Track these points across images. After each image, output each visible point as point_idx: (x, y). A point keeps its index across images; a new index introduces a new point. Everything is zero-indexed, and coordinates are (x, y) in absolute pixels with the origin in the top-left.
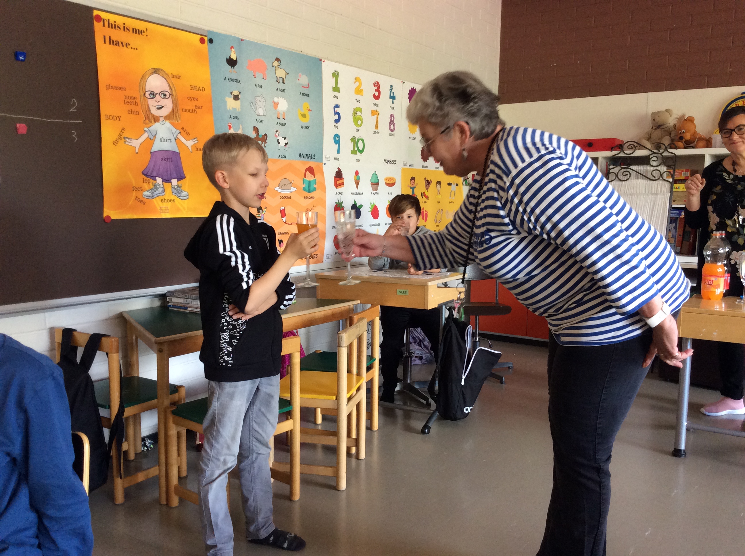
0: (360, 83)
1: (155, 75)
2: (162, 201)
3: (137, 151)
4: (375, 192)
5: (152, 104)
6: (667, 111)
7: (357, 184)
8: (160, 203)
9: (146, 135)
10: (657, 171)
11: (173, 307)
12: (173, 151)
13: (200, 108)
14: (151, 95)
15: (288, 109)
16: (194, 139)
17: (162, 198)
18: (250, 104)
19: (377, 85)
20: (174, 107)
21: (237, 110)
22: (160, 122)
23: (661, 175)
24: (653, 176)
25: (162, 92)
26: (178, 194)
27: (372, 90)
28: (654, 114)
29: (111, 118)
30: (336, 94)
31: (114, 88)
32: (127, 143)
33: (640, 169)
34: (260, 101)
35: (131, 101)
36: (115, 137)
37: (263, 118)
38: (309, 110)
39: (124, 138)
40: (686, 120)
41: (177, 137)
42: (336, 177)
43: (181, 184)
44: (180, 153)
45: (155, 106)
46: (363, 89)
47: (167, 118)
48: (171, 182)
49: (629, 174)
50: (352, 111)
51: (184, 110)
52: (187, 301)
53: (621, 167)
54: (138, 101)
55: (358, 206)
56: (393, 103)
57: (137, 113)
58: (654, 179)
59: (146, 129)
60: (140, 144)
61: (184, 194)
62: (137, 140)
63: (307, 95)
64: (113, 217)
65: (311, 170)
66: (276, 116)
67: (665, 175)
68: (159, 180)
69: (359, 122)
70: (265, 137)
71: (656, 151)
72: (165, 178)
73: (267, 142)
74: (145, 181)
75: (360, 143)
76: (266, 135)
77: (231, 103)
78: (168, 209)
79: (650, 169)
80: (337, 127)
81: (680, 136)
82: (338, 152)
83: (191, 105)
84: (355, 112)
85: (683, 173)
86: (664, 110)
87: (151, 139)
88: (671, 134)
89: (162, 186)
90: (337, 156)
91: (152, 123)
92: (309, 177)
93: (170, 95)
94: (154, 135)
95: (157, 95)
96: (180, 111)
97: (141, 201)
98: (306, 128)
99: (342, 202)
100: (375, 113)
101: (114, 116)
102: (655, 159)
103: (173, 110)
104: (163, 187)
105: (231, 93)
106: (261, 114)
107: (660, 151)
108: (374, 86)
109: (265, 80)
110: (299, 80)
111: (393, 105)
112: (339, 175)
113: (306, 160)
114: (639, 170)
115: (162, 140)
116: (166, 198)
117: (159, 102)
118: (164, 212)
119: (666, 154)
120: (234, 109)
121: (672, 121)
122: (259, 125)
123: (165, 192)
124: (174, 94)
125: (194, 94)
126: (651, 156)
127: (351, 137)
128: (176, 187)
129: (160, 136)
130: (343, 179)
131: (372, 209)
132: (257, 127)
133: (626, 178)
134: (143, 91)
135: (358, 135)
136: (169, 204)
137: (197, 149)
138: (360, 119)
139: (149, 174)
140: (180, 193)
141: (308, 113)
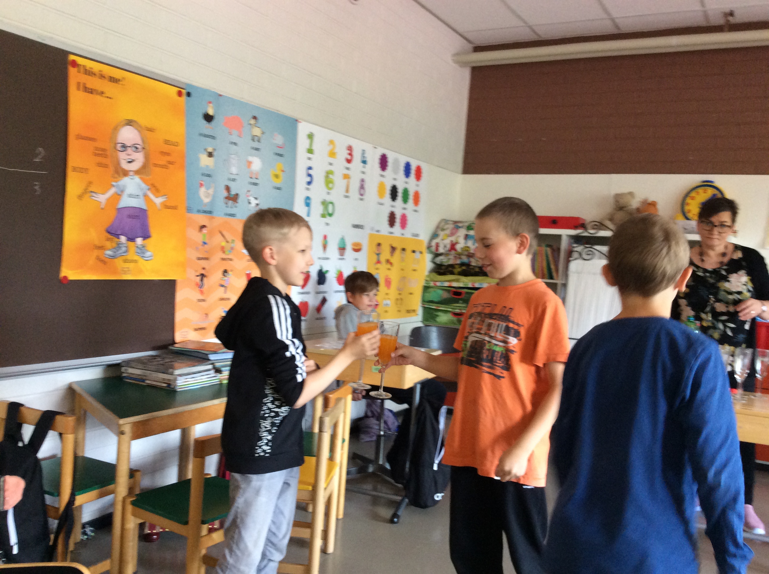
0: (334, 147)
1: (127, 127)
3: (102, 206)
4: (341, 257)
5: (123, 157)
6: (630, 193)
7: (325, 247)
8: (122, 263)
9: (112, 191)
11: (128, 379)
12: (140, 208)
13: (172, 163)
14: (122, 148)
15: (261, 169)
16: (164, 196)
18: (224, 162)
19: (350, 148)
20: (146, 162)
21: (210, 168)
22: (130, 176)
26: (141, 254)
27: (344, 154)
28: (617, 195)
29: (78, 170)
30: (310, 155)
31: (84, 138)
32: (93, 198)
34: (234, 159)
35: (101, 152)
37: (235, 177)
38: (283, 171)
39: (90, 192)
40: (649, 204)
41: (146, 193)
43: (146, 244)
44: (147, 211)
45: (126, 160)
46: (336, 152)
47: (137, 172)
48: (135, 241)
49: (592, 253)
50: (324, 174)
51: (156, 165)
52: (144, 373)
53: (585, 246)
54: (107, 153)
55: (324, 271)
56: (364, 167)
57: (105, 166)
59: (114, 184)
60: (107, 200)
61: (148, 254)
62: (104, 194)
63: (281, 155)
64: (71, 278)
66: (250, 176)
68: (123, 239)
69: (331, 185)
70: (237, 197)
72: (130, 236)
73: (238, 201)
74: (108, 239)
75: (330, 207)
77: (205, 161)
78: (130, 270)
80: (308, 189)
82: (308, 215)
83: (163, 160)
84: (328, 174)
86: (627, 193)
87: (118, 194)
89: (125, 245)
93: (142, 148)
94: (122, 189)
95: (129, 149)
96: (151, 166)
97: (102, 261)
98: (278, 189)
101: (81, 168)
103: (144, 164)
104: (127, 246)
105: (206, 150)
106: (235, 172)
108: (347, 149)
109: (241, 137)
110: (274, 139)
111: (364, 170)
114: (602, 250)
115: (130, 196)
116: (129, 259)
117: (130, 155)
118: (125, 273)
120: (207, 167)
121: (635, 204)
123: (128, 251)
124: (147, 149)
125: (166, 148)
127: (322, 200)
128: (140, 247)
129: (128, 191)
131: (338, 275)
132: (229, 187)
133: (589, 257)
134: (114, 144)
135: (328, 198)
136: (131, 265)
137: (166, 206)
138: (332, 182)
139: (112, 232)
140: (144, 253)
141: (280, 174)
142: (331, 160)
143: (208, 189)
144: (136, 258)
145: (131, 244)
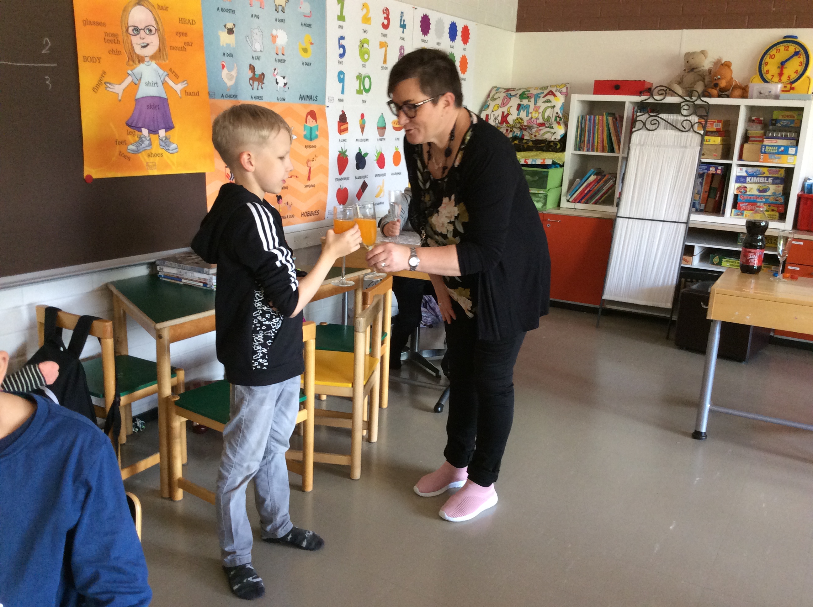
0: (368, 11)
1: (138, 7)
2: (149, 156)
3: (120, 98)
4: (381, 138)
5: (136, 41)
6: (703, 52)
7: (363, 128)
8: (146, 157)
9: (129, 80)
10: (688, 121)
11: (164, 277)
12: (160, 97)
13: (190, 44)
14: (135, 32)
15: (287, 43)
16: (183, 82)
17: (149, 152)
18: (246, 38)
19: (386, 11)
20: (161, 45)
21: (232, 46)
22: (145, 63)
23: (692, 126)
24: (683, 126)
25: (148, 28)
26: (166, 146)
27: (381, 18)
28: (688, 55)
29: (89, 59)
30: (341, 23)
31: (92, 23)
32: (108, 89)
33: (670, 117)
34: (257, 34)
35: (112, 38)
36: (94, 83)
37: (259, 54)
38: (312, 44)
39: (105, 83)
40: (722, 65)
41: (164, 80)
42: (339, 122)
43: (170, 136)
44: (167, 99)
45: (140, 44)
46: (371, 17)
47: (153, 57)
48: (158, 133)
49: (657, 122)
50: (359, 43)
51: (172, 48)
52: (180, 272)
53: (650, 115)
54: (120, 39)
55: (363, 154)
56: (403, 32)
57: (119, 53)
58: (684, 130)
59: (129, 72)
60: (123, 90)
61: (173, 146)
62: (120, 85)
63: (309, 26)
64: (95, 176)
65: (312, 114)
66: (275, 52)
67: (696, 126)
68: (145, 132)
69: (366, 56)
70: (263, 76)
71: (688, 98)
72: (152, 128)
73: (264, 82)
74: (129, 133)
75: (367, 81)
76: (263, 74)
77: (225, 38)
78: (155, 165)
79: (680, 118)
80: (341, 63)
81: (715, 82)
82: (343, 92)
83: (179, 42)
84: (362, 43)
85: (714, 124)
86: (699, 51)
87: (135, 84)
88: (704, 79)
89: (148, 138)
90: (341, 97)
91: (136, 64)
92: (311, 123)
93: (156, 30)
94: (138, 78)
95: (142, 31)
96: (167, 49)
97: (125, 157)
98: (308, 65)
99: (346, 150)
100: (383, 45)
101: (93, 57)
102: (686, 107)
103: (160, 48)
104: (150, 140)
105: (225, 26)
106: (258, 49)
107: (692, 99)
108: (384, 13)
109: (263, 9)
110: (300, 8)
111: (403, 35)
112: (343, 119)
113: (307, 102)
114: (668, 119)
115: (148, 84)
116: (153, 152)
117: (144, 38)
118: (151, 168)
119: (698, 102)
120: (228, 45)
121: (707, 64)
122: (256, 64)
123: (151, 145)
124: (161, 30)
125: (183, 28)
126: (682, 104)
127: (357, 74)
128: (164, 139)
129: (144, 80)
130: (348, 123)
131: (378, 158)
132: (253, 66)
133: (654, 127)
134: (125, 27)
135: (364, 72)
136: (157, 159)
137: (187, 93)
138: (367, 53)
139: (134, 125)
140: (168, 146)
141: (309, 47)
142: (366, 27)
143: (230, 70)
144: (161, 151)
145: (153, 136)
